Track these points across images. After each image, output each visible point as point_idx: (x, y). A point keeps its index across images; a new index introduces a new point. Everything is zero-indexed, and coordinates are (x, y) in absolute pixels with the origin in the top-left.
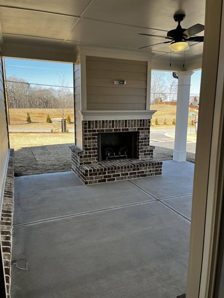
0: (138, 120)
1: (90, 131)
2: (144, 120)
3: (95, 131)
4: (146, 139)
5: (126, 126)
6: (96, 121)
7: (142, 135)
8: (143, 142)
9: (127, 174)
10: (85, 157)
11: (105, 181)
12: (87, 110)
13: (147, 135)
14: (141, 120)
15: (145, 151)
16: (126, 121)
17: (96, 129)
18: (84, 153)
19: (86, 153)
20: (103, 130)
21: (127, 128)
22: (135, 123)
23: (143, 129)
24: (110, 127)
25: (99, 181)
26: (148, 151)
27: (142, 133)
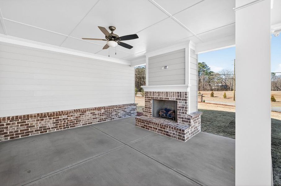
0: (176, 92)
1: (147, 97)
2: (181, 92)
3: (149, 97)
4: (183, 108)
5: (167, 96)
6: (150, 92)
7: (180, 104)
8: (180, 110)
9: (157, 129)
10: (145, 111)
11: (144, 128)
12: (149, 85)
13: (184, 105)
14: (178, 93)
15: (183, 118)
16: (167, 92)
17: (150, 97)
18: (145, 109)
19: (145, 110)
20: (153, 98)
21: (168, 97)
22: (173, 95)
23: (180, 100)
24: (157, 96)
25: (142, 127)
26: (185, 118)
27: (180, 102)
